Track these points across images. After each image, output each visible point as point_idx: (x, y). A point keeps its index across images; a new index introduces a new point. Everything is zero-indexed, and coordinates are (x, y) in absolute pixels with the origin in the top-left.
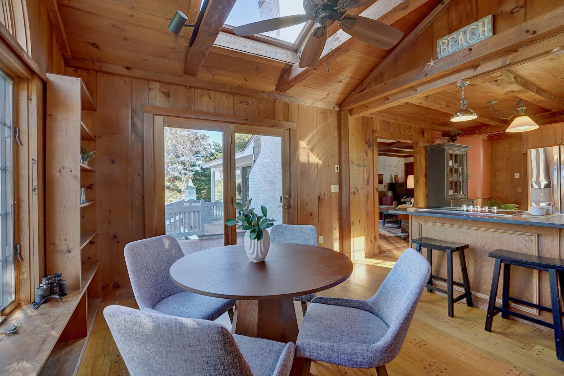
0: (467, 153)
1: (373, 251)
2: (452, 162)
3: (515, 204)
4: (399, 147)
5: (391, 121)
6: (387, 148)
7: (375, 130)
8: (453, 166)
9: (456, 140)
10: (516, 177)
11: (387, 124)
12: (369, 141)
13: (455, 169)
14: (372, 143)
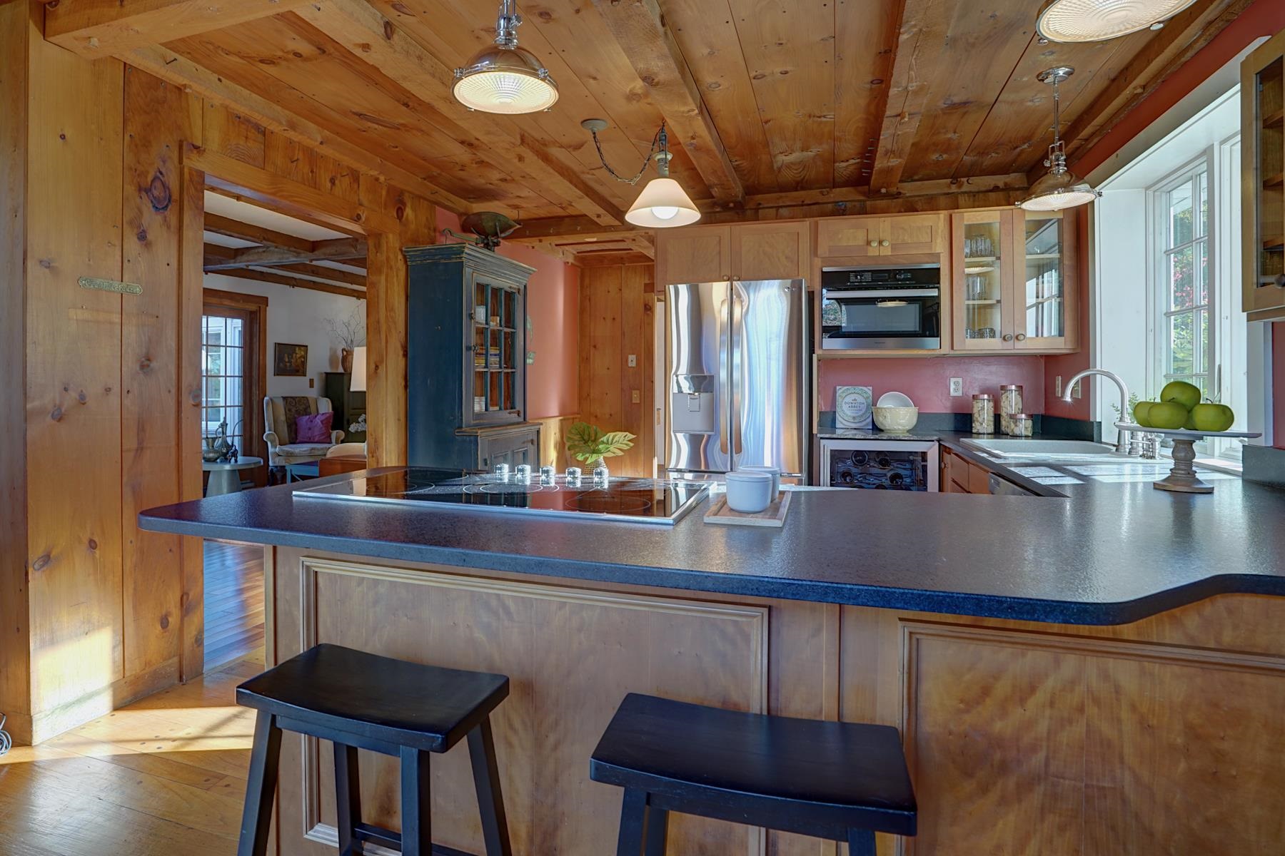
0: (525, 287)
1: (176, 659)
2: (484, 310)
3: (627, 433)
4: (340, 258)
5: (273, 127)
6: (304, 258)
7: (199, 143)
8: (487, 323)
9: (497, 244)
10: (630, 365)
11: (260, 136)
12: (158, 184)
13: (493, 332)
14: (175, 196)
